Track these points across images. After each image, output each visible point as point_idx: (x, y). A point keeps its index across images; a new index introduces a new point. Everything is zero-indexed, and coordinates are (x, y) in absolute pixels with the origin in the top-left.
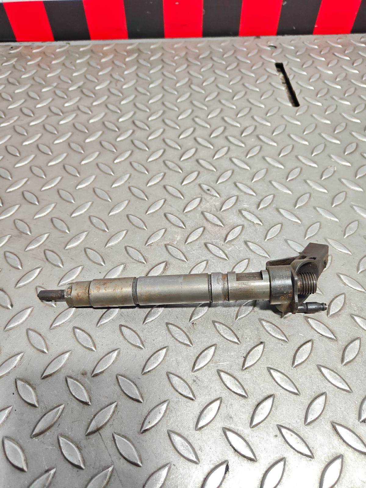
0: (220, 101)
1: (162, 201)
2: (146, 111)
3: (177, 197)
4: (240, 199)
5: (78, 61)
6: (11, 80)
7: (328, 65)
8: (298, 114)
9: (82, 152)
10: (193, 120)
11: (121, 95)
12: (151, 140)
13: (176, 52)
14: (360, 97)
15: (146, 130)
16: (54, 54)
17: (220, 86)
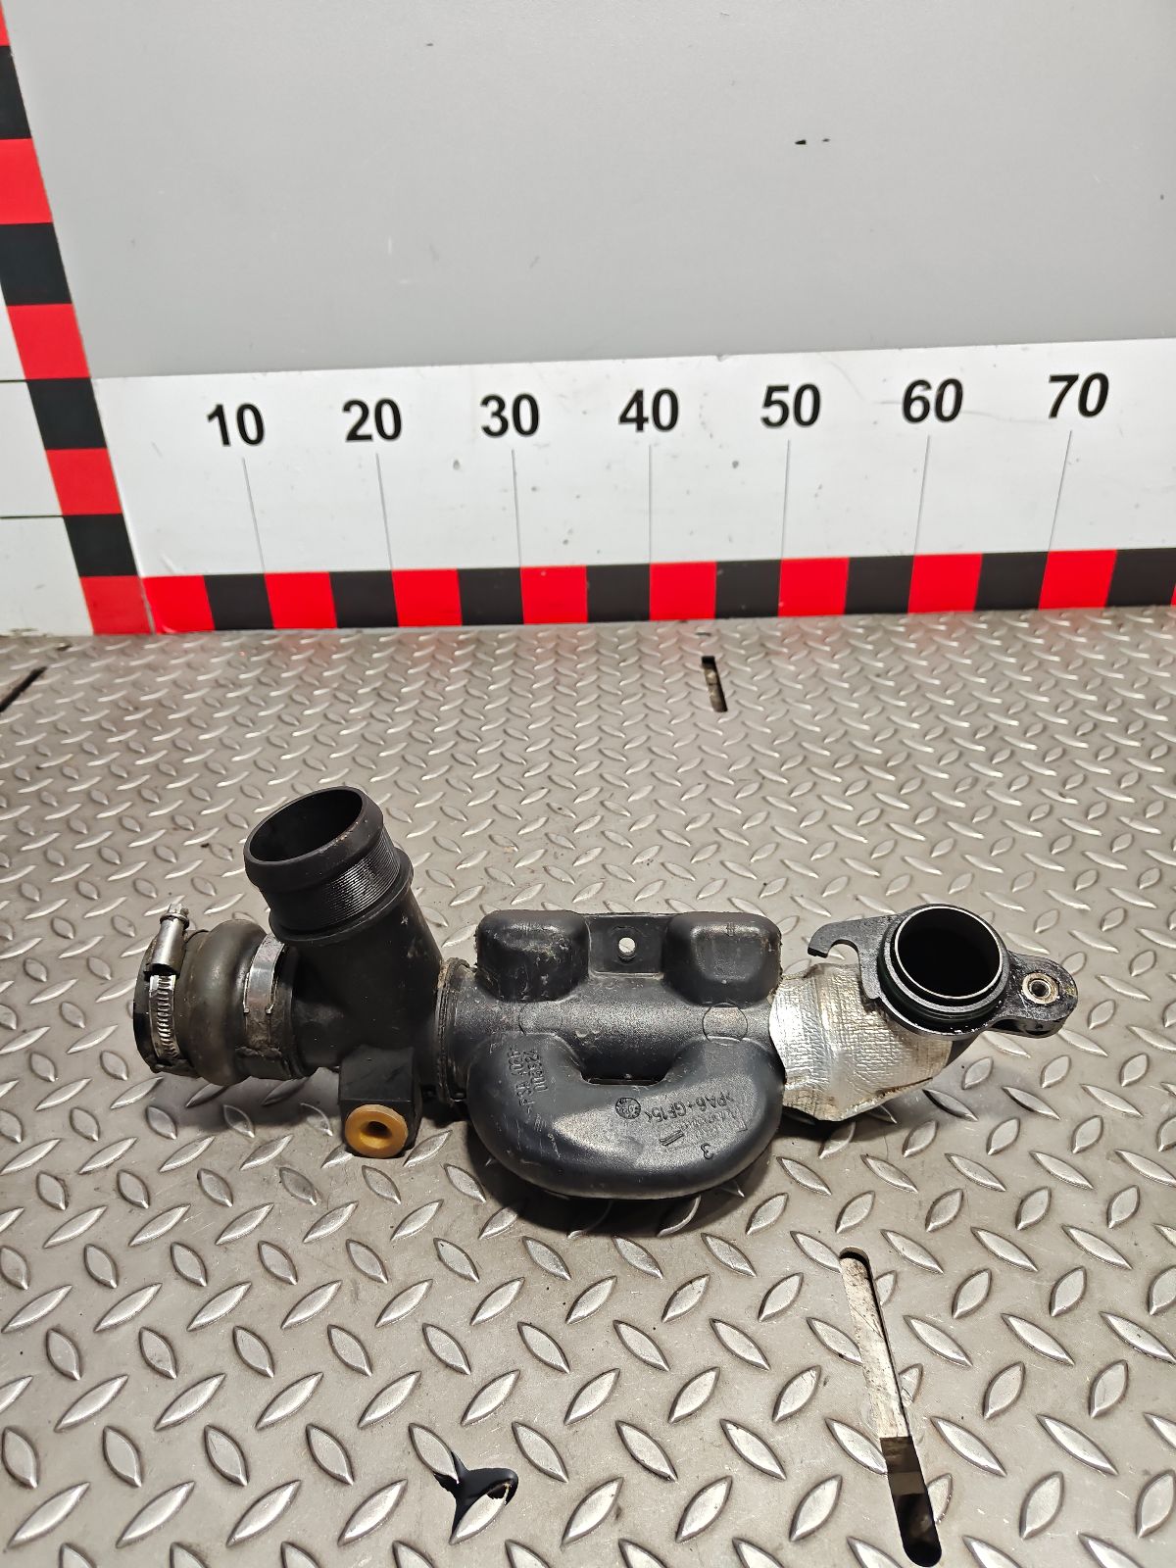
0: (599, 706)
1: (490, 821)
2: (479, 719)
3: (510, 817)
4: (605, 819)
5: (376, 655)
6: (263, 680)
7: (790, 657)
8: (721, 721)
9: (374, 767)
10: (552, 730)
11: (441, 699)
12: (482, 754)
13: (539, 642)
14: (830, 699)
15: (476, 741)
16: (335, 646)
17: (603, 686)
